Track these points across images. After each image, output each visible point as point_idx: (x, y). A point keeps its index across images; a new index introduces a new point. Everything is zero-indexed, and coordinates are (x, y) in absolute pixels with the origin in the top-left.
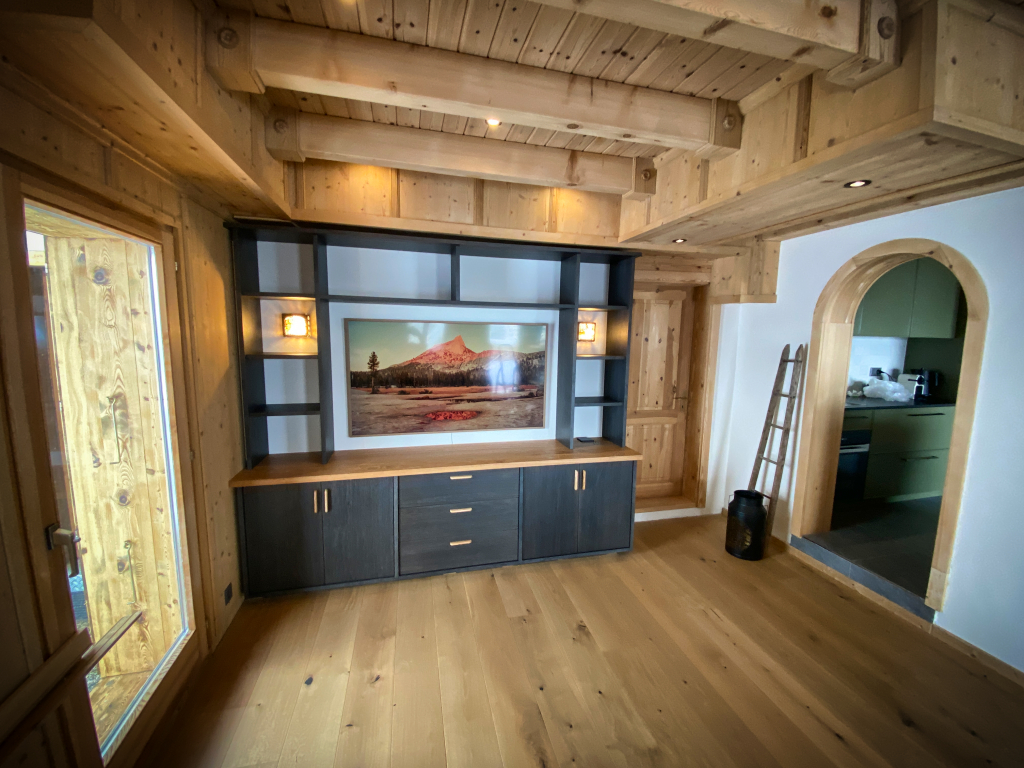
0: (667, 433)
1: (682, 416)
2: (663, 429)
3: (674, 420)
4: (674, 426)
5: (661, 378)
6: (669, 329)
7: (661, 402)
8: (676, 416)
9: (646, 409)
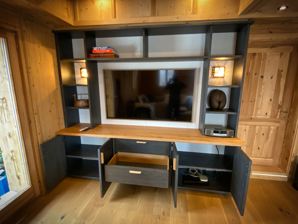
0: (272, 131)
1: (283, 123)
2: (269, 129)
3: (278, 125)
4: (278, 128)
5: (271, 100)
6: (279, 70)
7: (269, 113)
8: (279, 122)
9: (258, 117)
